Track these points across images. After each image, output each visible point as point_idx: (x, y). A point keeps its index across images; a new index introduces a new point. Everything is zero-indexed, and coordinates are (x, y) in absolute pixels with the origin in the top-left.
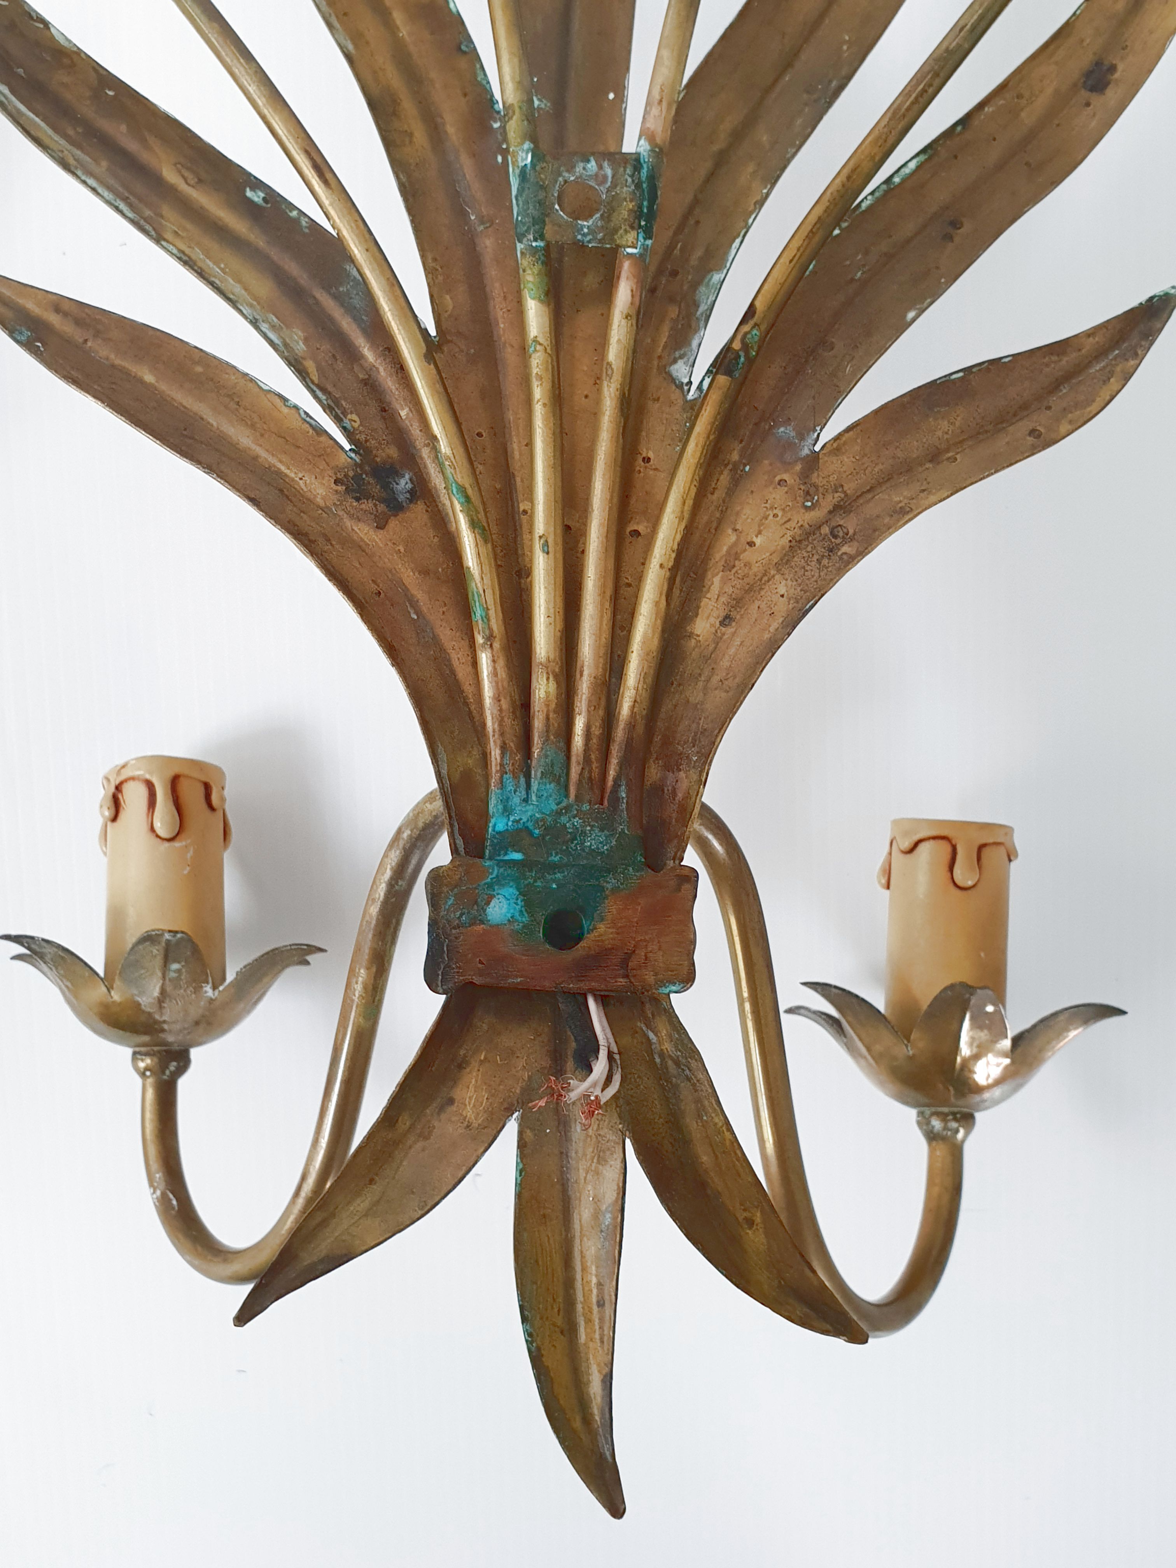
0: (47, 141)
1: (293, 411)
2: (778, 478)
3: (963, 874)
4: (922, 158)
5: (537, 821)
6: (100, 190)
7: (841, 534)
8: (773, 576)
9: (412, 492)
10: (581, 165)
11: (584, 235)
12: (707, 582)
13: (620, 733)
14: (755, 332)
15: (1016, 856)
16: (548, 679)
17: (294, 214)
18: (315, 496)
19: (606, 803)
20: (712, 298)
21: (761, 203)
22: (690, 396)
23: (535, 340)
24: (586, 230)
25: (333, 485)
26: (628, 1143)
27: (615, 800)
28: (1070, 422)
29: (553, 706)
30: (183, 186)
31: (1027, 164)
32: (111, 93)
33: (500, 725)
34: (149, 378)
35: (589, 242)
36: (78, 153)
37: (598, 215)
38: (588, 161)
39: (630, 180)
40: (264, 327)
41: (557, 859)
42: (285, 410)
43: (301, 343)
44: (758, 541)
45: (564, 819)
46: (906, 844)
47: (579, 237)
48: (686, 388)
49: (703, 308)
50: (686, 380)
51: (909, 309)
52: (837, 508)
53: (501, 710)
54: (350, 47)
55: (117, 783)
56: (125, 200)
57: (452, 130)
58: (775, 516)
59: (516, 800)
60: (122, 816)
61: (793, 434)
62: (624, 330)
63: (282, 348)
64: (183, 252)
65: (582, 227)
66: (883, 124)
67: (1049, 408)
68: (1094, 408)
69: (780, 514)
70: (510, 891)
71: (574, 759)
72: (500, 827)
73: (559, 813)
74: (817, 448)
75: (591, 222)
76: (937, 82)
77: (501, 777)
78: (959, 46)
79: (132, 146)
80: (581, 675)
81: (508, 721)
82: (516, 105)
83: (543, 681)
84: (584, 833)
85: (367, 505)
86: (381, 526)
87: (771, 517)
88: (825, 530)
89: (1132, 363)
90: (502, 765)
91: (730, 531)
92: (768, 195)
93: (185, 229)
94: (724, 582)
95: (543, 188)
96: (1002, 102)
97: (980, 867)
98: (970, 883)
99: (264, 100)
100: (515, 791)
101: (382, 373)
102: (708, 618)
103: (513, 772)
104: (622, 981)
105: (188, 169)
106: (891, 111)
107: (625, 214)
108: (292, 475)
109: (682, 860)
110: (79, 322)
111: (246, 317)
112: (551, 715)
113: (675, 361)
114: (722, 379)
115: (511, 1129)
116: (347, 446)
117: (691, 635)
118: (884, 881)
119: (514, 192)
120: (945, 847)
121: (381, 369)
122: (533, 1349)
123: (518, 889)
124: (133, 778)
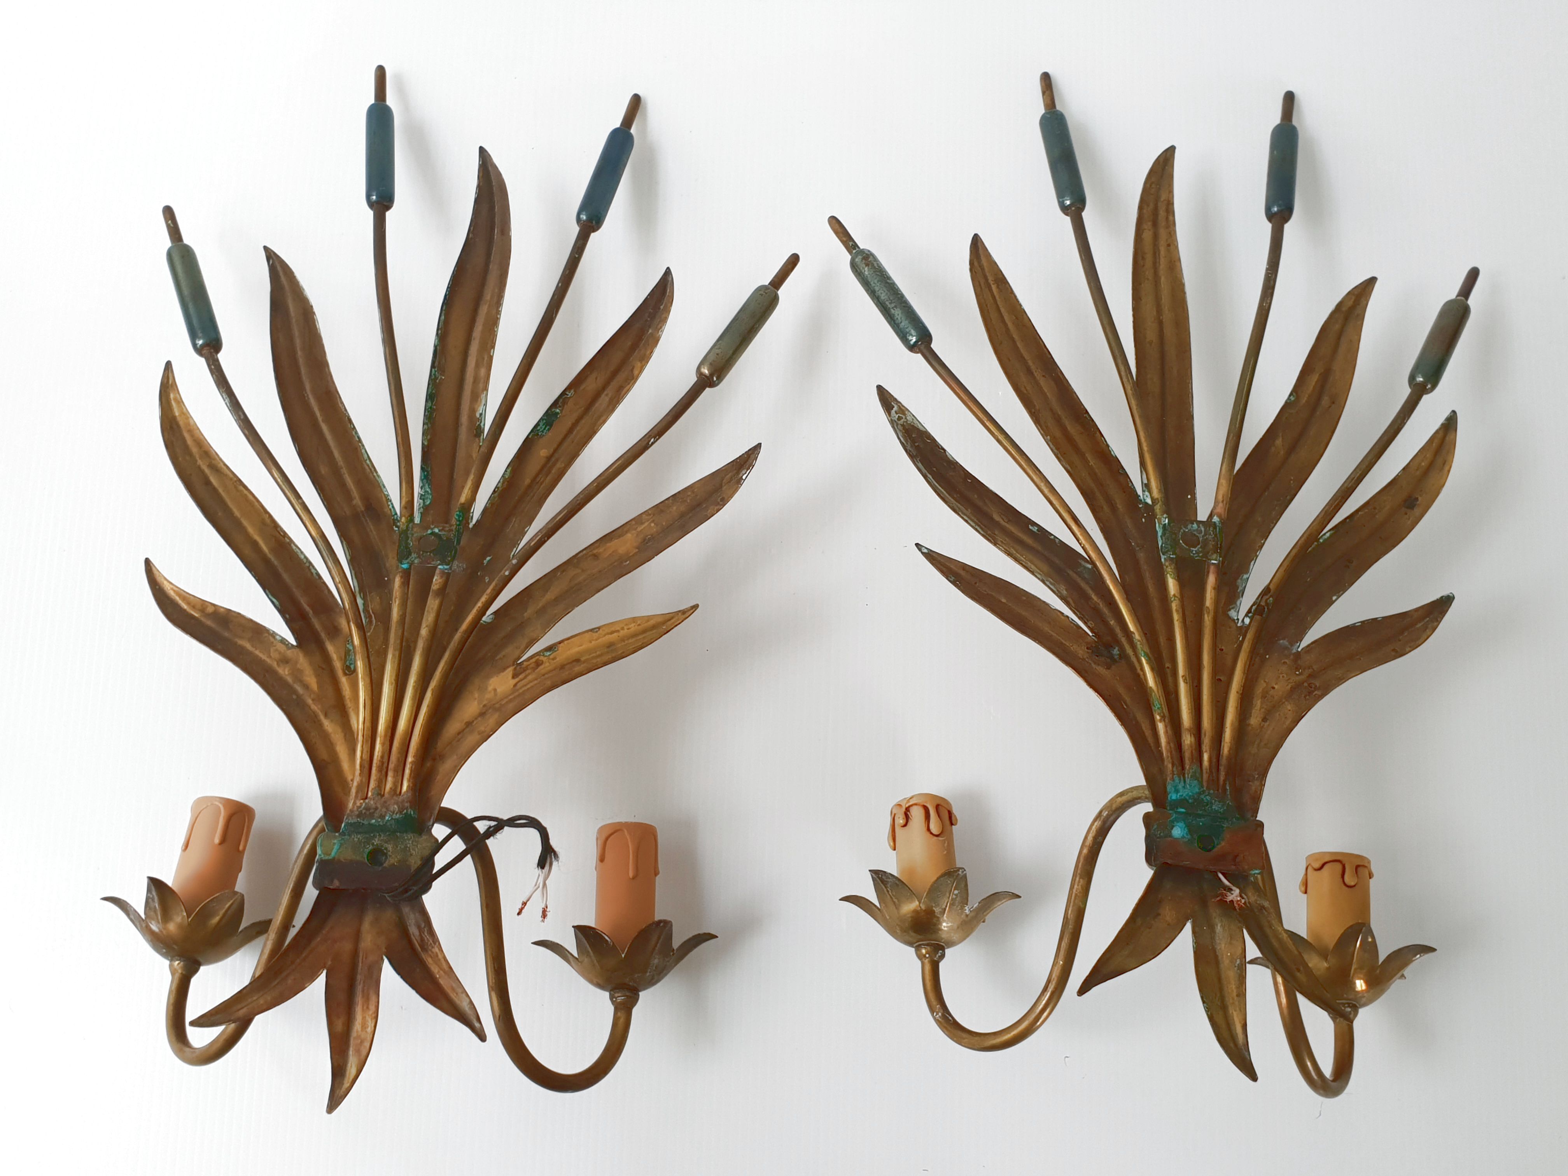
0: (946, 499)
1: (1066, 618)
2: (1283, 661)
3: (1349, 879)
4: (1332, 532)
5: (1190, 796)
6: (969, 521)
7: (1313, 686)
8: (1284, 702)
9: (1120, 655)
10: (1191, 525)
11: (1194, 554)
12: (1254, 702)
13: (1224, 761)
14: (1271, 599)
15: (1373, 876)
16: (1191, 736)
17: (1052, 537)
18: (1078, 653)
19: (1220, 791)
20: (1244, 585)
21: (1261, 547)
22: (1239, 625)
23: (1174, 595)
24: (1194, 552)
25: (1086, 650)
26: (1245, 931)
27: (1225, 790)
28: (1410, 647)
29: (1194, 748)
30: (1002, 522)
31: (1381, 538)
32: (969, 481)
33: (1171, 754)
34: (1004, 600)
35: (1196, 557)
36: (959, 505)
37: (1199, 546)
38: (1193, 524)
39: (1212, 533)
40: (1048, 583)
41: (1201, 812)
42: (1063, 617)
43: (1064, 591)
44: (1276, 687)
45: (1202, 796)
46: (1317, 865)
47: (1192, 555)
48: (1236, 621)
49: (1240, 589)
50: (1236, 618)
51: (1334, 595)
52: (1310, 676)
53: (1170, 747)
54: (1069, 468)
55: (907, 806)
56: (979, 526)
57: (1120, 506)
58: (1283, 677)
59: (1180, 787)
60: (910, 823)
61: (1287, 643)
62: (1213, 594)
63: (1057, 592)
64: (1006, 550)
65: (1193, 551)
66: (1320, 517)
67: (1400, 641)
68: (1421, 640)
69: (1285, 676)
70: (1182, 824)
71: (1204, 771)
72: (1174, 797)
73: (1200, 794)
74: (1299, 650)
75: (1196, 549)
76: (1343, 501)
77: (1173, 776)
78: (1352, 486)
79: (979, 503)
80: (1205, 735)
81: (1174, 752)
82: (1159, 499)
83: (1188, 737)
84: (1211, 803)
85: (1103, 659)
86: (1108, 668)
87: (1281, 677)
88: (1306, 684)
89: (1436, 624)
90: (1173, 771)
91: (1262, 682)
92: (1264, 543)
93: (1005, 540)
94: (1262, 703)
95: (1175, 534)
96: (1367, 510)
97: (1357, 876)
98: (1353, 884)
99: (1048, 489)
100: (1180, 783)
101: (1101, 606)
102: (1257, 717)
103: (1178, 774)
104: (1233, 867)
105: (1004, 515)
106: (1324, 512)
107: (1211, 546)
108: (1068, 644)
109: (1256, 817)
110: (972, 575)
111: (1039, 579)
112: (1194, 751)
113: (1230, 610)
114: (1258, 617)
115: (1188, 927)
116: (1091, 634)
117: (1249, 725)
118: (1303, 889)
119: (1160, 534)
120: (1338, 867)
121: (1101, 604)
122: (1209, 1014)
123: (1185, 823)
124: (916, 804)
